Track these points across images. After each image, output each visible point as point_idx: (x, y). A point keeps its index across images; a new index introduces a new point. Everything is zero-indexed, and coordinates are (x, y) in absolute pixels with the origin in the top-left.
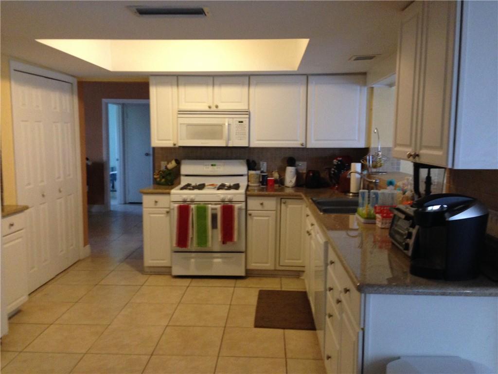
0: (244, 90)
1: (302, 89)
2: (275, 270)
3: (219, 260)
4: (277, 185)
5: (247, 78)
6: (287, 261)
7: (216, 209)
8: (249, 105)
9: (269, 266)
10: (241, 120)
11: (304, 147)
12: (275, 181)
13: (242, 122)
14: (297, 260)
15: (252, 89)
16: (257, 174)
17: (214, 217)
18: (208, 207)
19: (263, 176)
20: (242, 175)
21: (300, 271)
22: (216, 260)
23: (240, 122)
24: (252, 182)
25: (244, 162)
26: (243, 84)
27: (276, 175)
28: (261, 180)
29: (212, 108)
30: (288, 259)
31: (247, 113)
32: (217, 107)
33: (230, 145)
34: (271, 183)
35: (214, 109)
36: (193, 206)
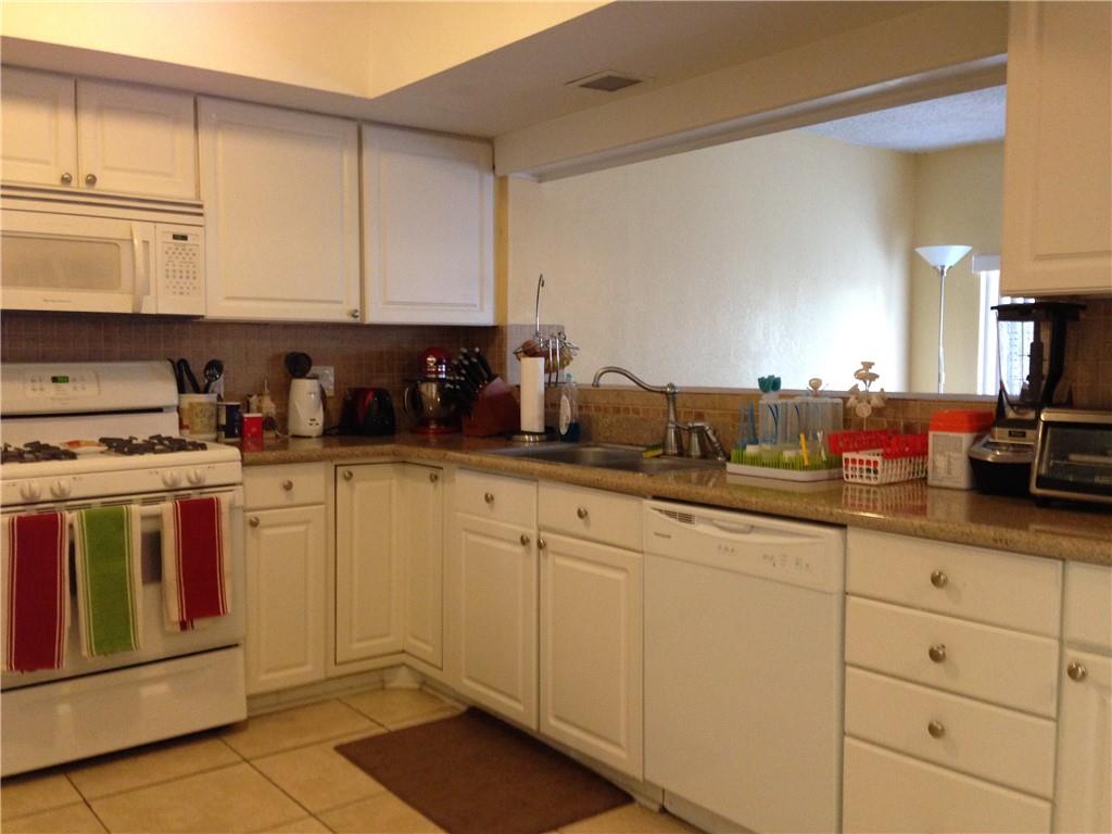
0: (182, 138)
1: (348, 159)
2: (328, 679)
3: (162, 689)
4: (269, 435)
5: (190, 102)
6: (356, 646)
7: (158, 517)
8: (198, 186)
9: (308, 670)
10: (182, 230)
11: (358, 320)
12: (267, 423)
13: (184, 238)
14: (381, 636)
15: (205, 137)
16: (211, 404)
17: (153, 542)
18: (129, 513)
19: (229, 408)
20: (159, 410)
21: (383, 668)
22: (146, 691)
23: (175, 237)
24: (197, 428)
25: (166, 368)
26: (174, 119)
27: (269, 407)
28: (223, 421)
29: (74, 183)
30: (359, 640)
31: (196, 209)
32: (92, 180)
33: (149, 308)
34: (254, 430)
35: (78, 185)
36: (71, 517)
